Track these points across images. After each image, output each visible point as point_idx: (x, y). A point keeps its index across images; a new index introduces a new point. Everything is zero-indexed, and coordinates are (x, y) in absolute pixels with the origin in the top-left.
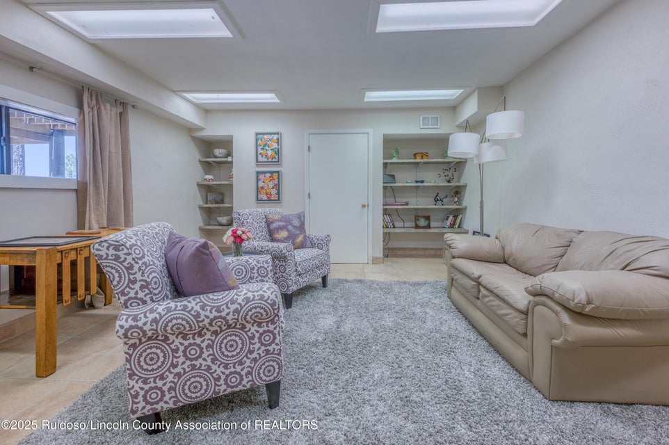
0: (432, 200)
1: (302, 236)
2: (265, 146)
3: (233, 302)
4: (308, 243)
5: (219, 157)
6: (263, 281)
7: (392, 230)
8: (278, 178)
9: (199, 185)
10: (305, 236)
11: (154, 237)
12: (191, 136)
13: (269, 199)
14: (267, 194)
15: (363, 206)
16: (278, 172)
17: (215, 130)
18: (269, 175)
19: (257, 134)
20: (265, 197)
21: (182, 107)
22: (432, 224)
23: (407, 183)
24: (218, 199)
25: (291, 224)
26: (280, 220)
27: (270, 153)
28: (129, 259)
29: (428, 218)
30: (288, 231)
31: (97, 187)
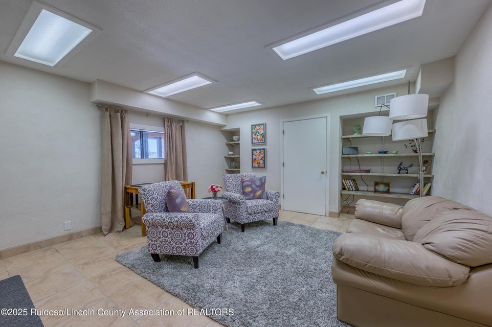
0: (395, 169)
1: (261, 191)
2: (256, 133)
3: (176, 217)
4: (265, 196)
5: (236, 141)
6: (215, 213)
7: (354, 193)
8: (264, 153)
9: (226, 158)
10: (263, 192)
11: (163, 187)
12: (221, 131)
13: (259, 167)
14: (258, 163)
15: (323, 173)
16: (264, 149)
17: (231, 126)
18: (258, 151)
19: (252, 126)
20: (257, 166)
21: (212, 117)
22: (392, 190)
23: (367, 154)
24: (236, 166)
25: (255, 184)
26: (248, 181)
27: (259, 137)
28: (148, 195)
29: (387, 185)
30: (252, 187)
31: (171, 162)
